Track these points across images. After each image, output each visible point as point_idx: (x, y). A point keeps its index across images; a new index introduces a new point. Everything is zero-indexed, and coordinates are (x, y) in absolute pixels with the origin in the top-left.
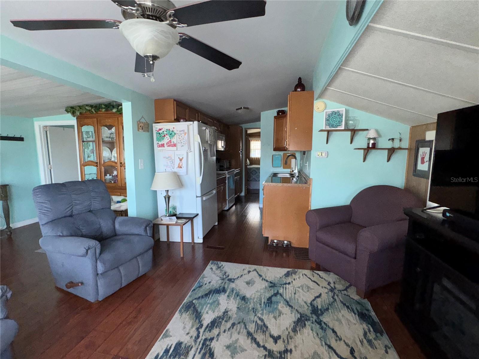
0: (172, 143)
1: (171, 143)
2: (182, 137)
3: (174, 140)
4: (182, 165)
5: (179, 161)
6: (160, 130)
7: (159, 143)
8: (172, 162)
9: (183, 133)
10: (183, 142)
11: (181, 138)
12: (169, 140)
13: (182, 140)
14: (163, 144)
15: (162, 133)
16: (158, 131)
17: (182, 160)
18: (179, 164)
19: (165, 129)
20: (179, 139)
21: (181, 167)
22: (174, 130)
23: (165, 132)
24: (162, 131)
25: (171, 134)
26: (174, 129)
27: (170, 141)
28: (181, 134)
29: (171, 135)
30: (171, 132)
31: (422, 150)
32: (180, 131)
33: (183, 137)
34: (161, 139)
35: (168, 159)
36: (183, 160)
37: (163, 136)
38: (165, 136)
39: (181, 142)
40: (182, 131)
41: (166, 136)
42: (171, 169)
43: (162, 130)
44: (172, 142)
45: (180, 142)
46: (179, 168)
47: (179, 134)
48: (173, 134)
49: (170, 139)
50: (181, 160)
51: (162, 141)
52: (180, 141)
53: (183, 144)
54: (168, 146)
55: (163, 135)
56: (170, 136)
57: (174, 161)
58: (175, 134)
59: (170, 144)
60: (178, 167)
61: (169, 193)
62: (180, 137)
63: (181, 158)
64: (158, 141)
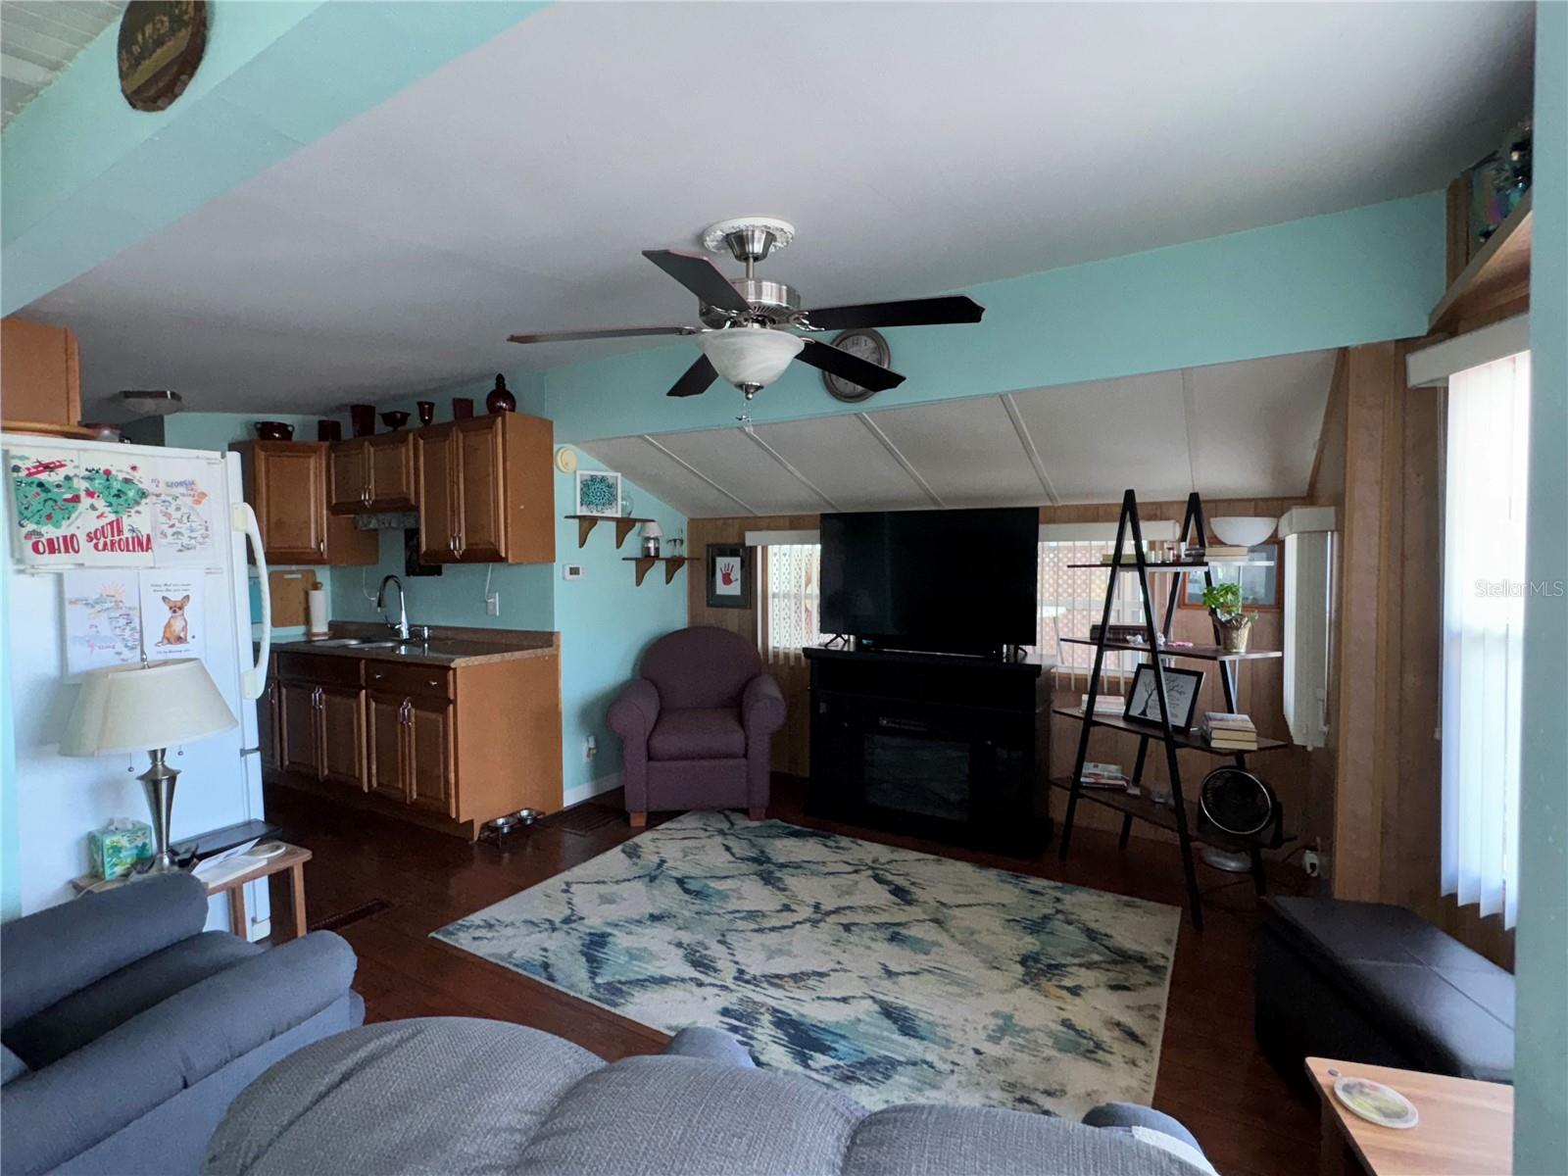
0: (127, 534)
1: (120, 532)
2: (178, 509)
3: (139, 520)
4: (185, 628)
5: (169, 614)
6: (48, 467)
7: (40, 534)
8: (122, 622)
9: (183, 495)
10: (187, 533)
11: (176, 515)
12: (104, 521)
13: (181, 521)
14: (73, 536)
15: (58, 486)
16: (30, 474)
17: (180, 608)
18: (168, 626)
19: (77, 467)
20: (164, 519)
21: (180, 640)
22: (137, 475)
23: (75, 480)
24: (62, 478)
25: (122, 493)
26: (135, 474)
27: (116, 526)
28: (176, 498)
29: (118, 496)
30: (117, 486)
31: (722, 562)
32: (170, 485)
33: (183, 510)
34: (57, 515)
35: (98, 607)
36: (186, 608)
37: (66, 500)
38: (76, 499)
39: (174, 530)
40: (181, 484)
41: (86, 501)
42: (119, 653)
43: (61, 473)
44: (126, 528)
45: (170, 532)
46: (169, 642)
47: (163, 497)
48: (131, 494)
49: (112, 517)
50: (177, 608)
51: (65, 523)
52: (172, 526)
53: (185, 541)
54: (105, 548)
55: (68, 496)
56: (114, 501)
57: (135, 615)
58: (143, 494)
59: (110, 538)
60: (164, 637)
61: (165, 759)
62: (172, 510)
63: (176, 597)
64: (38, 523)
